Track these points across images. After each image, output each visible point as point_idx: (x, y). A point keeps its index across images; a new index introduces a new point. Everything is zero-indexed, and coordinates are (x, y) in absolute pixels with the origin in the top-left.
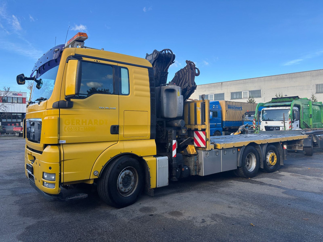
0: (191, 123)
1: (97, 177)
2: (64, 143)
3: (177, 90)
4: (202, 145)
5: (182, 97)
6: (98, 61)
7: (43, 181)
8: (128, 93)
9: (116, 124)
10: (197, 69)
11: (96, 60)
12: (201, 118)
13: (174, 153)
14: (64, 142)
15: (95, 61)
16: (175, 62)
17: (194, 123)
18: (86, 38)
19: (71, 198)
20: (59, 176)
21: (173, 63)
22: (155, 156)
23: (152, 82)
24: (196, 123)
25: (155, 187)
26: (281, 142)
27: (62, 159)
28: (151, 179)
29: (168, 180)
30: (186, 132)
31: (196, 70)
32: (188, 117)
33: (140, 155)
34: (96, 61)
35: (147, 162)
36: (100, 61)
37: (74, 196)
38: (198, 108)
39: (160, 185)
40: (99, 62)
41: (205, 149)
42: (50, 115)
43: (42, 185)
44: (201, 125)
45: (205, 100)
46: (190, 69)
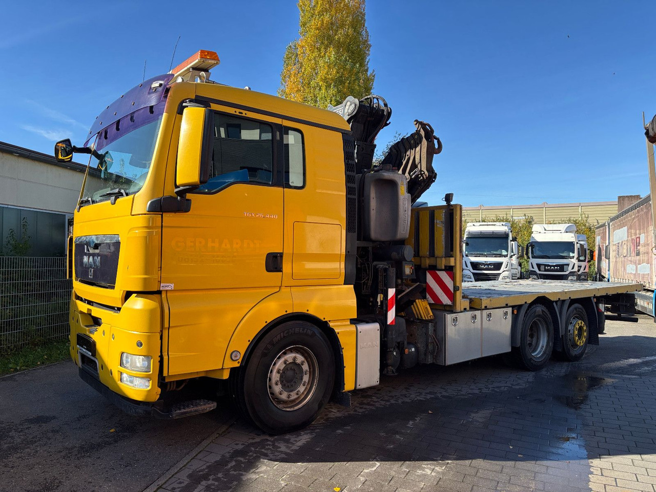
0: (421, 254)
1: (238, 365)
2: (170, 289)
3: (399, 183)
4: (445, 300)
5: (409, 196)
6: (242, 113)
7: (121, 373)
8: (301, 185)
9: (277, 250)
10: (436, 139)
11: (238, 110)
12: (444, 243)
13: (391, 315)
14: (171, 286)
15: (237, 113)
16: (390, 123)
17: (428, 253)
18: (215, 62)
19: (183, 411)
20: (159, 361)
21: (387, 125)
22: (353, 322)
23: (350, 162)
24: (432, 254)
25: (353, 388)
26: (595, 297)
27: (166, 325)
28: (346, 370)
29: (378, 374)
30: (411, 272)
31: (436, 142)
32: (413, 240)
33: (324, 319)
34: (240, 113)
35: (338, 333)
36: (246, 114)
37: (188, 406)
38: (438, 221)
39: (363, 384)
40: (244, 115)
41: (451, 309)
42: (141, 227)
43: (118, 381)
44: (443, 259)
45: (452, 206)
46: (424, 138)
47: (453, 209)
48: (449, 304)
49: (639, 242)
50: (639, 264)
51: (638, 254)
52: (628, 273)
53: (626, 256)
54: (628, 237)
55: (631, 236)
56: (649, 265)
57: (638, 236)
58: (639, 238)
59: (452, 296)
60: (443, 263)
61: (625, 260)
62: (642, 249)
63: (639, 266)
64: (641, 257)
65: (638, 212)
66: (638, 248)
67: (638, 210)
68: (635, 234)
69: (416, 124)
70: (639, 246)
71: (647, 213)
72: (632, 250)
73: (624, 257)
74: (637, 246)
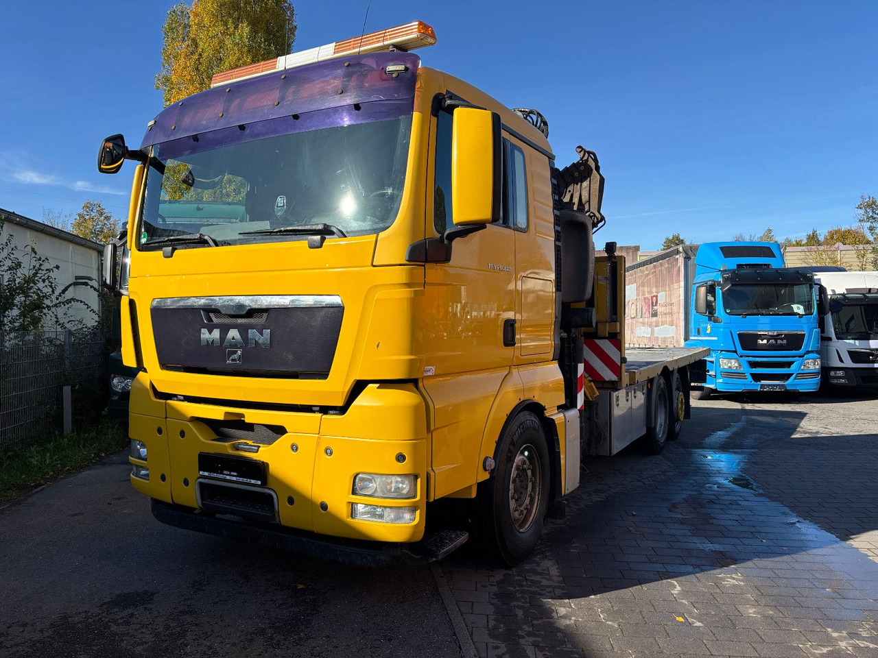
1: (489, 476)
2: (431, 374)
4: (610, 376)
7: (353, 503)
8: (525, 226)
9: (511, 315)
12: (608, 304)
13: (581, 398)
14: (432, 371)
19: (446, 549)
22: (559, 408)
27: (432, 427)
35: (557, 424)
38: (600, 277)
39: (570, 488)
41: (615, 386)
42: (396, 284)
43: (348, 517)
44: (607, 324)
45: (615, 257)
46: (594, 170)
47: (616, 263)
48: (614, 380)
49: (656, 302)
50: (656, 326)
51: (655, 315)
52: (639, 337)
53: (634, 318)
54: (638, 295)
55: (643, 295)
56: (674, 327)
57: (655, 294)
58: (657, 297)
59: (616, 369)
60: (607, 329)
61: (634, 322)
62: (659, 309)
63: (656, 329)
64: (659, 318)
65: (655, 266)
66: (655, 308)
67: (654, 266)
68: (651, 292)
69: (580, 152)
70: (656, 305)
71: (669, 269)
72: (644, 311)
73: (631, 318)
74: (652, 306)
